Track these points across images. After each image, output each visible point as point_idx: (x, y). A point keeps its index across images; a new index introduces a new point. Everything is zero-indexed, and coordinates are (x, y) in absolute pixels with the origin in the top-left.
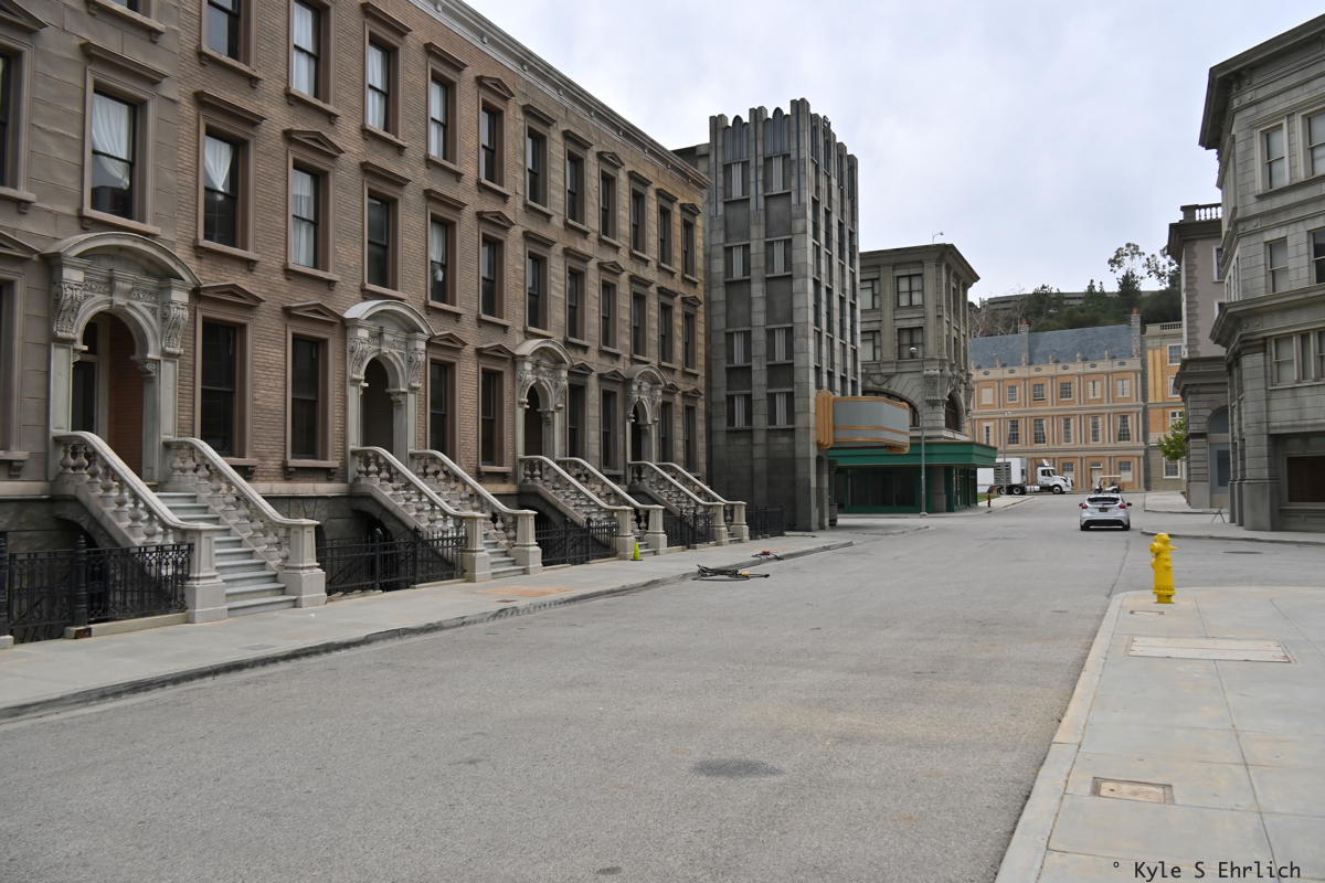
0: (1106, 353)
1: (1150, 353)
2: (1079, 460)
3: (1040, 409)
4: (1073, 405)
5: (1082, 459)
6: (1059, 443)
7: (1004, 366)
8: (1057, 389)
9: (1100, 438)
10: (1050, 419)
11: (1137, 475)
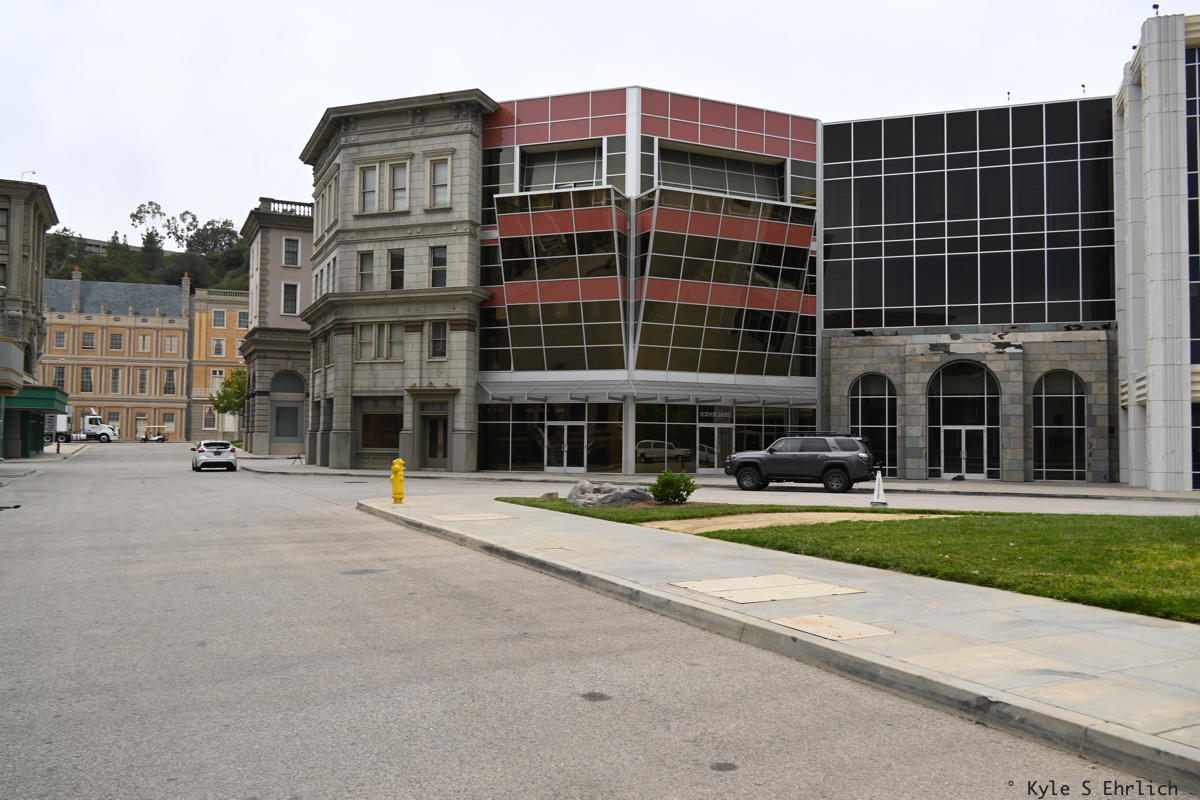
0: (157, 309)
1: (197, 315)
2: (125, 410)
3: (88, 358)
4: (121, 357)
5: (128, 408)
6: (106, 393)
8: (107, 339)
9: (147, 390)
10: (99, 368)
11: (179, 426)
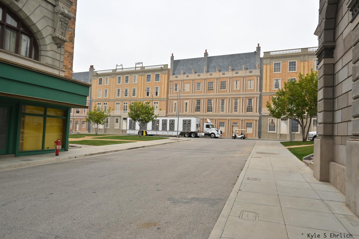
0: (243, 66)
1: (264, 67)
2: (227, 121)
3: (211, 95)
4: (226, 93)
5: (229, 120)
6: (218, 112)
7: (196, 73)
8: (219, 84)
9: (238, 110)
10: (215, 99)
11: (254, 130)
